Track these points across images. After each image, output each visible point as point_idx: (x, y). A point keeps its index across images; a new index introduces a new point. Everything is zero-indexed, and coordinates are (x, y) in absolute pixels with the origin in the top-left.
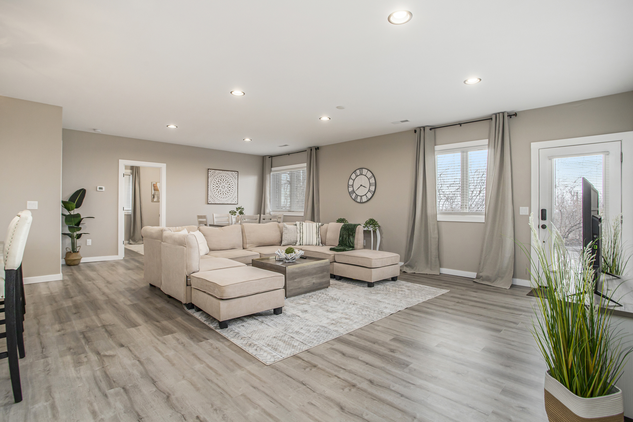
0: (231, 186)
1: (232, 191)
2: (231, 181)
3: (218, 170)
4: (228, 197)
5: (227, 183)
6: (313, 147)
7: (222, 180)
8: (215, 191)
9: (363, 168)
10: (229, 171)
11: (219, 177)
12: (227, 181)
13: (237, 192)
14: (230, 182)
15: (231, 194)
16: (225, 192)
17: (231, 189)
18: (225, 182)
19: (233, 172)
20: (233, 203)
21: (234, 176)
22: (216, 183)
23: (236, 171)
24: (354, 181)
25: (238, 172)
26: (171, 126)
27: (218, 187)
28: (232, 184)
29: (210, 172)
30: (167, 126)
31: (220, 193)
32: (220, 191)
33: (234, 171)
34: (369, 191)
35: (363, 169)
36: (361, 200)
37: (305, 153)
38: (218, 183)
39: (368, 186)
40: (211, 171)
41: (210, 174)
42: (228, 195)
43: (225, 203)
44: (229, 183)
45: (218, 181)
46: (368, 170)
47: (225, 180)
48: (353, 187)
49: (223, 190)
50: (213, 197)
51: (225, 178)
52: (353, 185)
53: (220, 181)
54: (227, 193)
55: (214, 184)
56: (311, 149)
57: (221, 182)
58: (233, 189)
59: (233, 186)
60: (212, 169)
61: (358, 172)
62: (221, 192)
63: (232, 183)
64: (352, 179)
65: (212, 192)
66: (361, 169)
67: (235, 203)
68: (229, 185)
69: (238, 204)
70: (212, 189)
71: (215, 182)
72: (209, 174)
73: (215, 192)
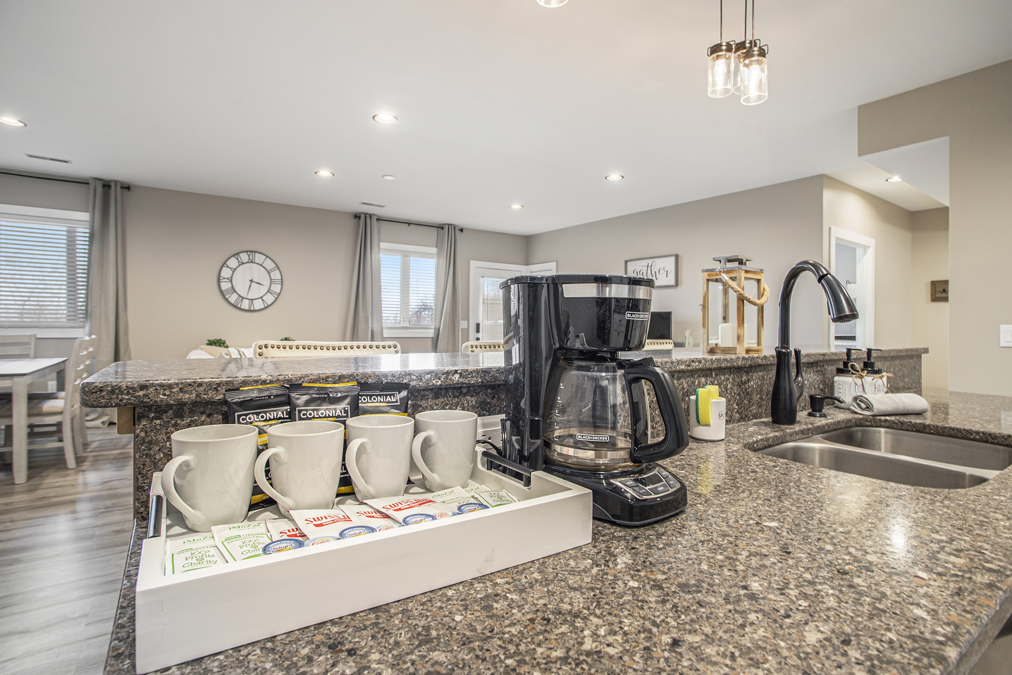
6: (117, 182)
9: (255, 252)
24: (234, 272)
34: (268, 292)
35: (257, 254)
36: (250, 306)
39: (266, 282)
46: (267, 257)
48: (231, 281)
52: (232, 277)
56: (106, 184)
61: (244, 257)
64: (228, 267)
66: (251, 252)
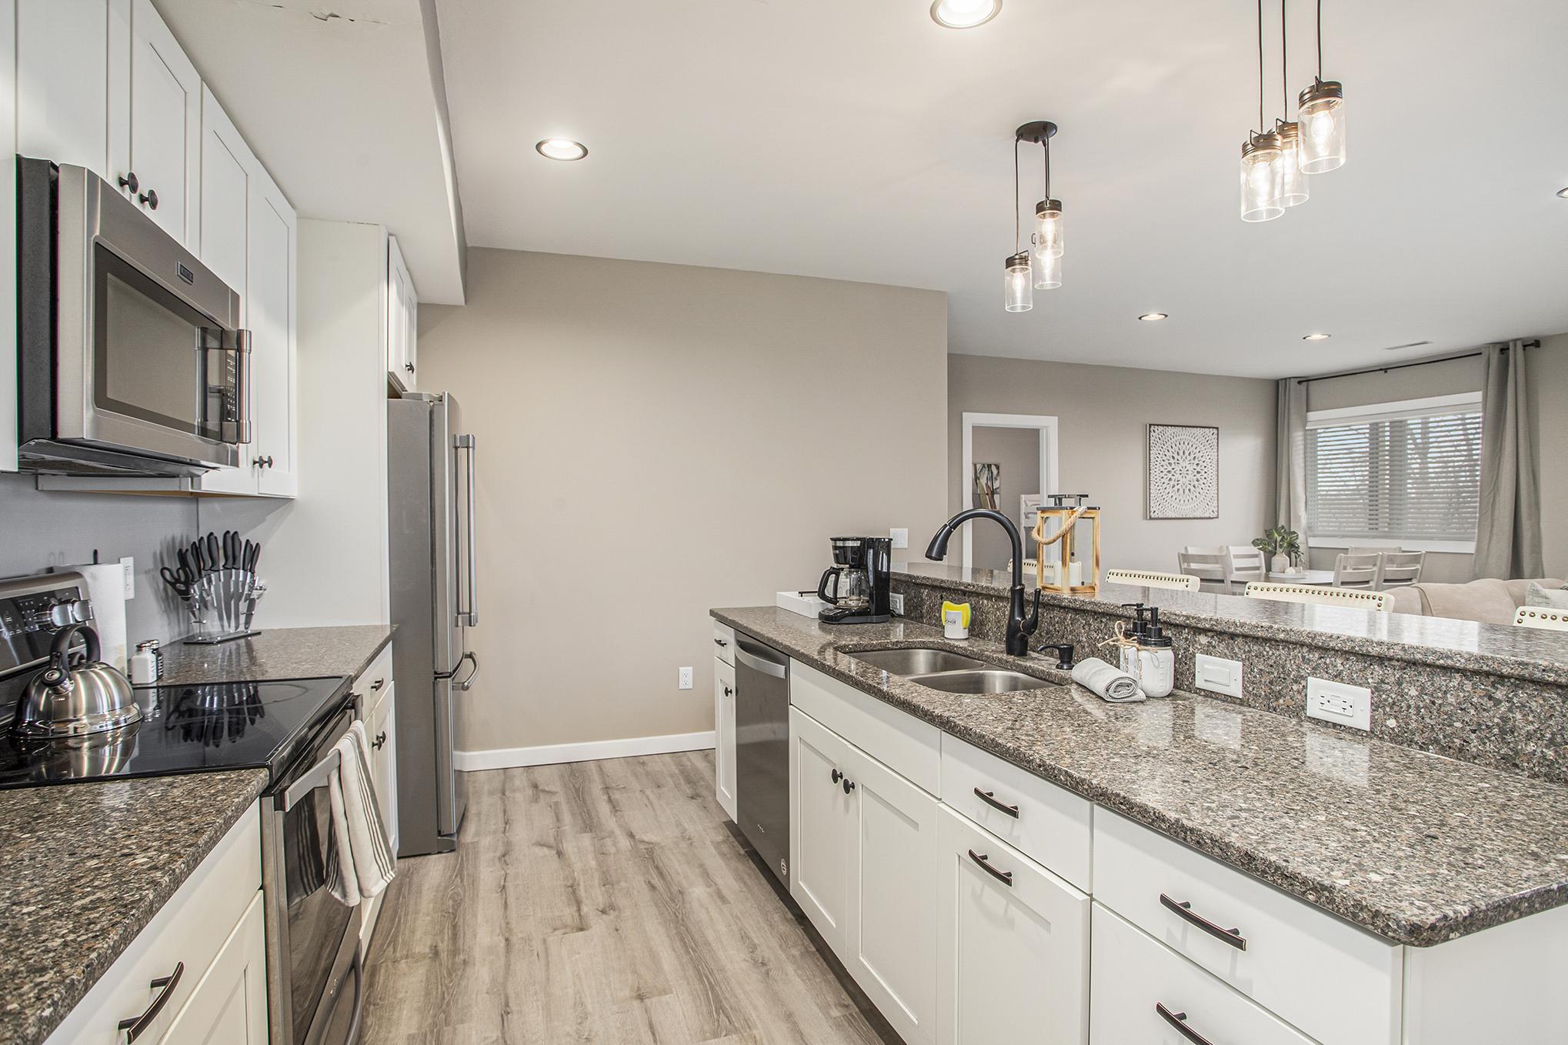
0: (1203, 468)
1: (1205, 481)
2: (1201, 454)
3: (1171, 426)
4: (1194, 498)
5: (1192, 461)
6: (1515, 341)
7: (1181, 453)
8: (1166, 483)
10: (1197, 427)
11: (1174, 446)
12: (1192, 456)
13: (1215, 484)
14: (1200, 458)
15: (1201, 491)
16: (1189, 487)
17: (1203, 477)
18: (1189, 458)
19: (1207, 430)
20: (1207, 515)
21: (1209, 442)
22: (1167, 462)
23: (1213, 428)
25: (1217, 428)
26: (1151, 316)
27: (1173, 471)
28: (1205, 464)
29: (1154, 431)
30: (1140, 318)
31: (1176, 488)
32: (1176, 483)
33: (1209, 428)
37: (1478, 364)
38: (1172, 461)
40: (1156, 430)
41: (1154, 438)
42: (1195, 494)
43: (1187, 516)
44: (1196, 462)
45: (1173, 457)
47: (1187, 453)
49: (1184, 479)
50: (1162, 501)
51: (1188, 447)
53: (1176, 456)
54: (1192, 489)
55: (1162, 466)
56: (1504, 348)
57: (1180, 459)
58: (1206, 475)
59: (1206, 470)
60: (1158, 425)
62: (1179, 487)
63: (1203, 459)
65: (1158, 488)
67: (1212, 516)
68: (1198, 464)
69: (1217, 517)
70: (1158, 479)
71: (1165, 458)
72: (1152, 438)
73: (1164, 486)
